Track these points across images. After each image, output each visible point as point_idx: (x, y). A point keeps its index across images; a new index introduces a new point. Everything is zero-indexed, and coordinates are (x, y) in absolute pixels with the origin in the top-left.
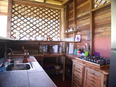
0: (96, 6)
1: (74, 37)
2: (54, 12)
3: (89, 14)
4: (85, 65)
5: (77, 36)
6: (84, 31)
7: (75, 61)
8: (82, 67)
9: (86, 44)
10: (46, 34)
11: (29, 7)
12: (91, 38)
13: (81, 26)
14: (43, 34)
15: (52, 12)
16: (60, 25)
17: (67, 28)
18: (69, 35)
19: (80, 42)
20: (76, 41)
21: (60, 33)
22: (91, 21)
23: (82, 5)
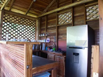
0: (59, 23)
1: (45, 39)
2: (32, 22)
3: (56, 27)
4: (55, 55)
5: (47, 39)
6: (52, 36)
7: (49, 53)
8: (53, 56)
9: (54, 44)
10: (26, 37)
11: (16, 17)
12: (56, 41)
13: (50, 33)
14: (24, 37)
15: (31, 21)
16: (35, 31)
17: (40, 33)
18: (41, 38)
19: (49, 42)
20: (47, 42)
21: (35, 36)
22: (57, 31)
23: (51, 20)
